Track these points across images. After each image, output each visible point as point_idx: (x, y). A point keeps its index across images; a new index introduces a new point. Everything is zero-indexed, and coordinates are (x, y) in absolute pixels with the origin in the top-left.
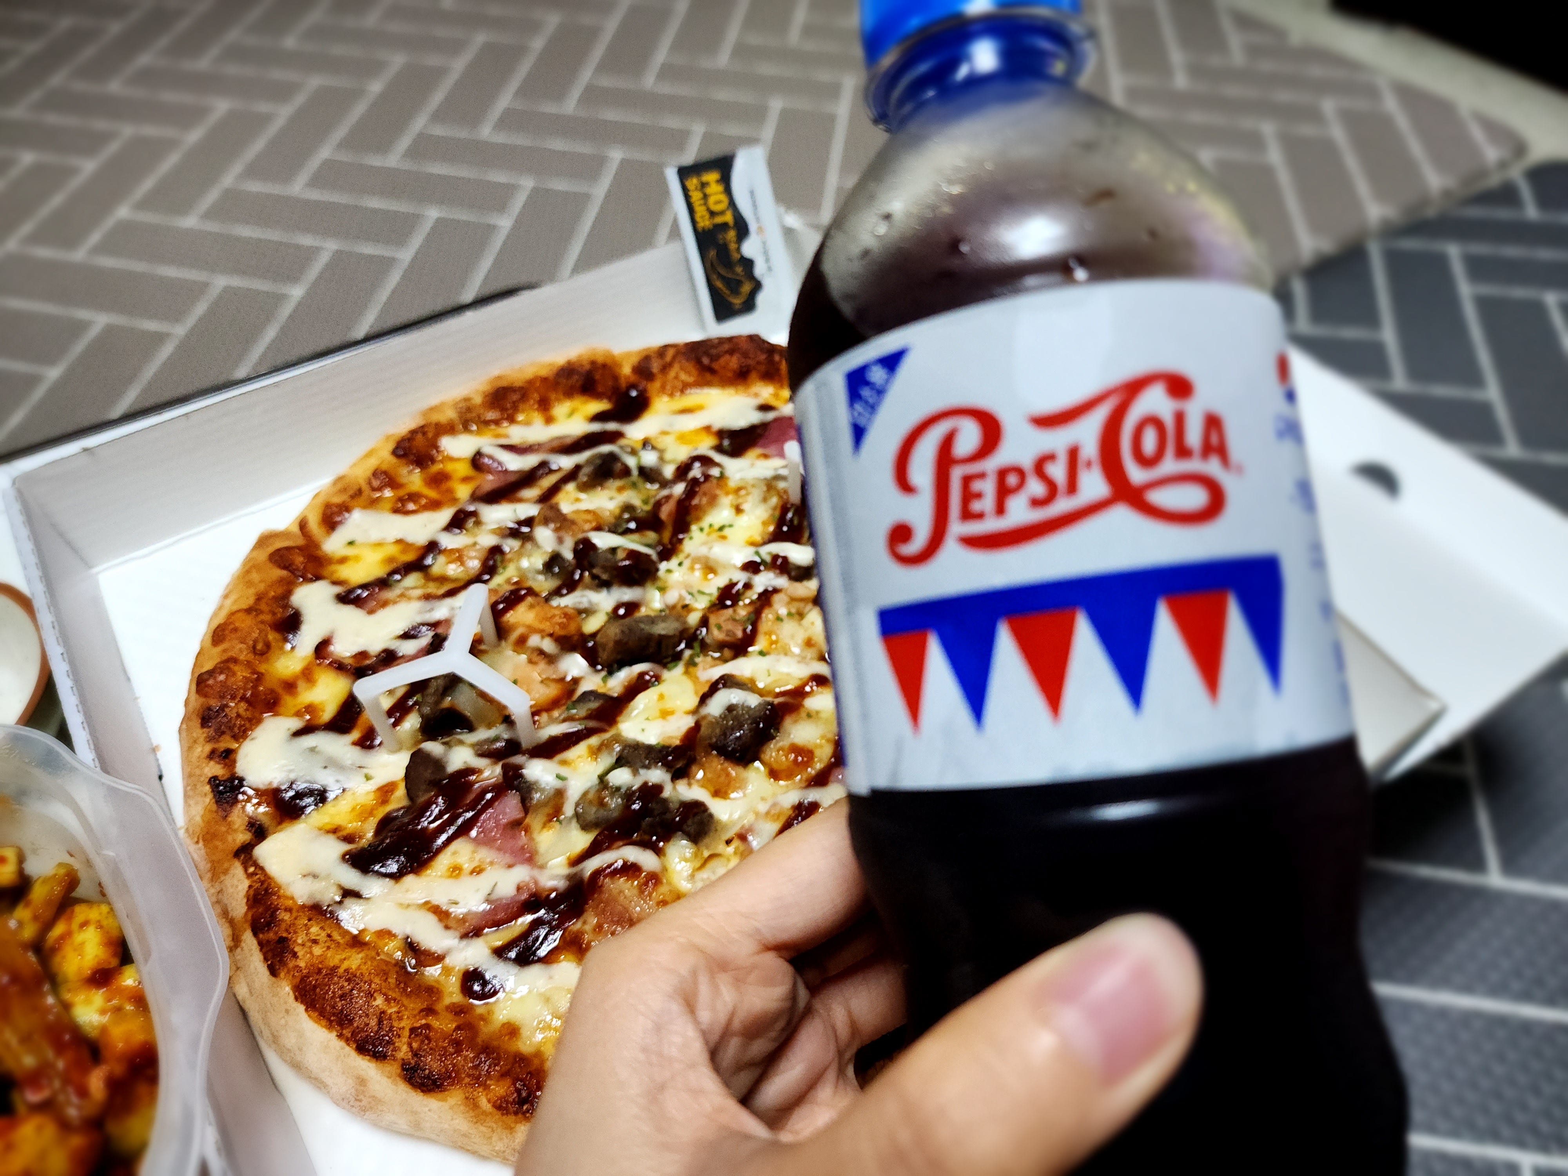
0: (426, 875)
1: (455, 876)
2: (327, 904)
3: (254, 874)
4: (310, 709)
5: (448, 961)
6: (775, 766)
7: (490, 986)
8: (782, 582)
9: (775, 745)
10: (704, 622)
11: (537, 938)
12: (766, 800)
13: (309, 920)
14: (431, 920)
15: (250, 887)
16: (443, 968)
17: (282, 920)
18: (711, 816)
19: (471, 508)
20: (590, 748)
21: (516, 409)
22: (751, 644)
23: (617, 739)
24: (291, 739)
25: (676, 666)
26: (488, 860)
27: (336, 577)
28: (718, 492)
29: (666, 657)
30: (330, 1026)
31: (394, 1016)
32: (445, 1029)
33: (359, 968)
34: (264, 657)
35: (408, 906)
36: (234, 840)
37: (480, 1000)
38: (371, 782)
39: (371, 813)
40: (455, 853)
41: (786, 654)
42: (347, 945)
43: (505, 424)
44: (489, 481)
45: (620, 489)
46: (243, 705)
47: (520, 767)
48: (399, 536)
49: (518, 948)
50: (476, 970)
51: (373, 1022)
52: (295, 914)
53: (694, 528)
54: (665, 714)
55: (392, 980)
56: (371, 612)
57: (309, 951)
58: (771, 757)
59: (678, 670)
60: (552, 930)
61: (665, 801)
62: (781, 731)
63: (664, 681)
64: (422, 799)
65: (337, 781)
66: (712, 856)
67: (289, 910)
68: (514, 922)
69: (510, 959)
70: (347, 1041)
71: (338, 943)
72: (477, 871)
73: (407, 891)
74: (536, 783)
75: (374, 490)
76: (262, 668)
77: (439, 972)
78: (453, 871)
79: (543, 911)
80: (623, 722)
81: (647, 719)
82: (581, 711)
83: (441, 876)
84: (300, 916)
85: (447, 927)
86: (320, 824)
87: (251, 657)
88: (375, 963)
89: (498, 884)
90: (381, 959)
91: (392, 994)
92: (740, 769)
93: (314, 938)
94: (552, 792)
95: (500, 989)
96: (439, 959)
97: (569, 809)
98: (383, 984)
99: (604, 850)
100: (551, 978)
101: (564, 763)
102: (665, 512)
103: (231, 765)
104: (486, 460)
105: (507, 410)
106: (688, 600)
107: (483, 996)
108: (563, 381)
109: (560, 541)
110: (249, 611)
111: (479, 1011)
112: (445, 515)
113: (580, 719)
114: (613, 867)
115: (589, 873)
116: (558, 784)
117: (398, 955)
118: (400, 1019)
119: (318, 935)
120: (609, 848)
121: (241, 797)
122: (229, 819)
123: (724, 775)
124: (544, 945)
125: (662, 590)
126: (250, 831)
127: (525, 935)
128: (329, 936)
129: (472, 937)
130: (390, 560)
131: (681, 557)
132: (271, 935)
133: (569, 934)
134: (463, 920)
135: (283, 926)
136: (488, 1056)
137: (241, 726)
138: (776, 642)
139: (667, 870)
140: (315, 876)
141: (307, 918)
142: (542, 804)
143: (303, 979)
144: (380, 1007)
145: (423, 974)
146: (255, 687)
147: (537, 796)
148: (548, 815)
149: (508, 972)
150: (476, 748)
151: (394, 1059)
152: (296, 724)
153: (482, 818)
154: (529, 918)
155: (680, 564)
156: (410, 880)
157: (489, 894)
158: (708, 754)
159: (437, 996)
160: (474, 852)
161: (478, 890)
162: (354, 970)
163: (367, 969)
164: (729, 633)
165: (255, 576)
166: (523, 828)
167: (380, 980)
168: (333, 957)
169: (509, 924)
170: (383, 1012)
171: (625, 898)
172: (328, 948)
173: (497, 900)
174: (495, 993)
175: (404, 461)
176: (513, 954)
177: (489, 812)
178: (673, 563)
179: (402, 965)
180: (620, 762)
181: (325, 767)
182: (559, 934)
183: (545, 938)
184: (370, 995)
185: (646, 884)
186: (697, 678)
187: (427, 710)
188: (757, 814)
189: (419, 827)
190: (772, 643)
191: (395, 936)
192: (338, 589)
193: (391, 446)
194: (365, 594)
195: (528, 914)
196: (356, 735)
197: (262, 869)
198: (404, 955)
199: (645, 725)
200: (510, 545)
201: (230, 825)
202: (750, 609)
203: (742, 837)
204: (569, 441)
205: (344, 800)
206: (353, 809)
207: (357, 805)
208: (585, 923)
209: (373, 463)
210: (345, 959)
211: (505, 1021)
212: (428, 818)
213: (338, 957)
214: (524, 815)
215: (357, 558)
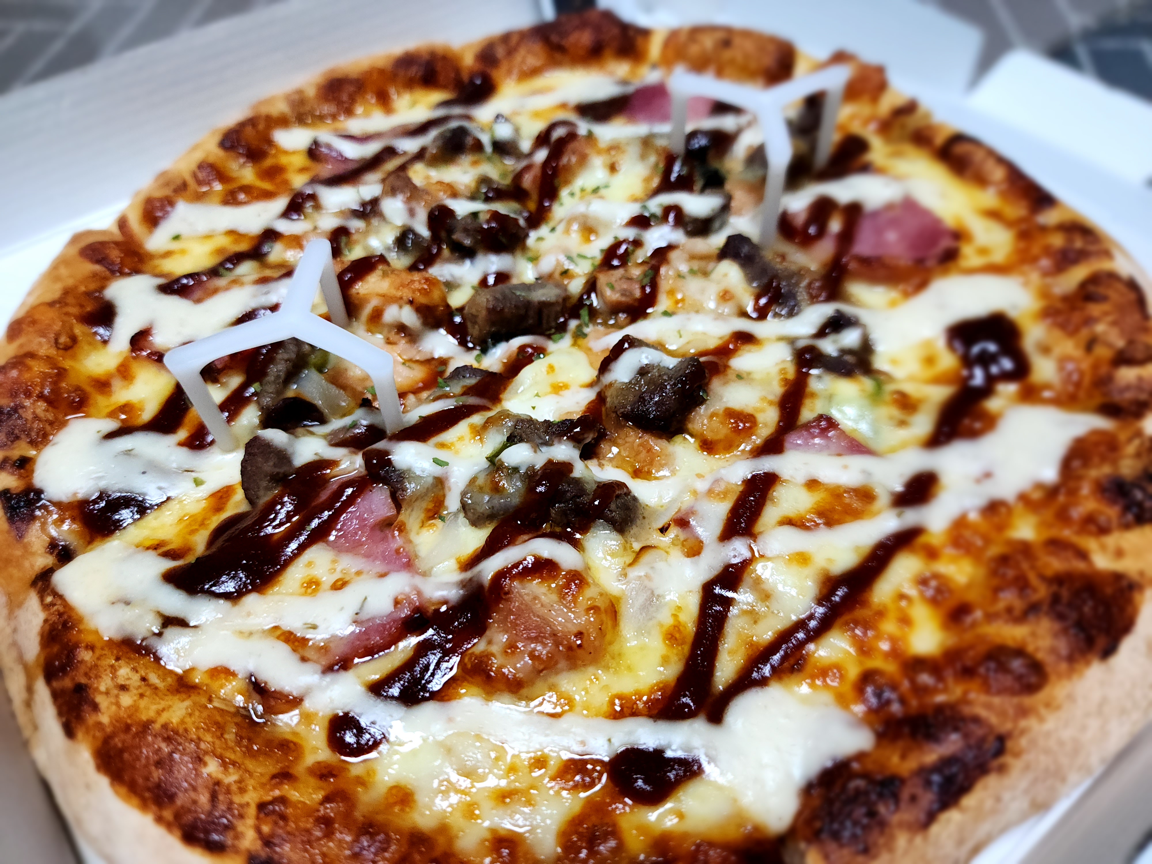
0: (271, 594)
1: (311, 594)
2: (140, 637)
3: (52, 604)
4: (126, 408)
5: (307, 704)
6: (710, 436)
7: (367, 736)
8: (678, 236)
9: (706, 409)
10: (591, 286)
11: (427, 667)
12: (703, 477)
13: (118, 659)
14: (283, 649)
15: (46, 621)
16: (301, 715)
17: (82, 662)
18: (635, 499)
19: (309, 191)
20: (472, 427)
21: (353, 100)
22: (652, 304)
23: (506, 414)
24: (100, 442)
25: (562, 338)
26: (354, 570)
27: (157, 271)
28: (588, 151)
29: (550, 329)
30: (144, 805)
31: (234, 788)
32: (308, 802)
33: (182, 722)
34: (70, 352)
35: (251, 634)
36: (32, 566)
37: (356, 757)
38: (202, 488)
39: (203, 524)
40: (310, 564)
41: (697, 312)
42: (168, 690)
43: (342, 118)
44: (327, 170)
45: (475, 163)
46: (42, 405)
47: (387, 453)
48: (231, 226)
49: (402, 682)
50: (346, 714)
51: (204, 799)
52: (98, 652)
53: (564, 193)
54: (558, 389)
55: (230, 736)
56: (199, 301)
57: (114, 700)
58: (703, 425)
59: (566, 341)
60: (447, 654)
61: (577, 482)
62: (711, 393)
63: (550, 353)
64: (265, 499)
65: (160, 488)
66: (644, 549)
67: (91, 647)
68: (393, 648)
69: (393, 698)
70: (169, 826)
71: (156, 688)
72: (339, 585)
73: (249, 614)
74: (409, 470)
75: (200, 183)
76: (67, 364)
77: (296, 720)
78: (307, 587)
79: (431, 632)
80: (509, 400)
81: (537, 395)
82: (456, 388)
83: (292, 594)
84: (105, 654)
85: (304, 659)
86: (137, 540)
87: (53, 352)
88: (205, 714)
89: (369, 599)
90: (215, 708)
91: (230, 755)
92: (663, 443)
93: (123, 683)
94: (430, 480)
95: (381, 740)
96: (295, 702)
97: (453, 503)
98: (217, 742)
99: (506, 546)
100: (450, 720)
101: (442, 446)
102: (527, 181)
103: (27, 476)
104: (324, 150)
105: (343, 102)
106: (567, 265)
107: (360, 750)
108: (401, 73)
109: (412, 213)
110: (51, 304)
111: (355, 772)
112: (281, 203)
113: (454, 396)
114: (521, 567)
115: (489, 577)
116: (437, 470)
117: (240, 700)
118: (242, 790)
119: (129, 679)
120: (511, 543)
121: (38, 513)
122: (26, 540)
123: (644, 452)
124: (436, 677)
125: (534, 259)
126: (51, 553)
127: (409, 665)
128: (144, 679)
129: (338, 670)
130: (220, 251)
131: (551, 224)
132: (67, 683)
133: (470, 659)
134: (324, 649)
135: (83, 669)
136: (372, 836)
137: (40, 430)
138: (683, 300)
139: (589, 569)
140: (127, 603)
141: (114, 657)
142: (419, 497)
143: (107, 740)
144: (214, 775)
145: (274, 725)
146: (55, 384)
147: (411, 487)
148: (428, 510)
149: (391, 716)
150: (329, 438)
151: (236, 851)
152: (111, 425)
153: (342, 519)
154: (413, 641)
155: (553, 230)
156: (251, 600)
157: (357, 614)
158: (619, 427)
159: (295, 754)
160: (334, 562)
161: (342, 609)
162: (175, 725)
163: (194, 723)
164: (624, 293)
165: (63, 271)
166: (396, 527)
167: (212, 737)
168: (147, 708)
169: (386, 651)
170: (218, 783)
171: (542, 606)
172: (142, 696)
173: (369, 620)
174: (376, 744)
175: (232, 154)
176: (395, 691)
177: (350, 512)
178: (544, 230)
179: (245, 713)
180: (512, 440)
181: (144, 473)
182: (455, 660)
183: (438, 666)
184: (199, 760)
185: (567, 586)
186: (590, 349)
187: (267, 401)
188: (695, 493)
189: (262, 534)
190: (677, 302)
191: (234, 674)
192: (161, 281)
193: (216, 139)
194: (192, 283)
195: (412, 636)
196: (182, 434)
197: (61, 597)
198: (246, 701)
199: (535, 402)
200: (356, 225)
201: (26, 548)
202: (646, 268)
203: (682, 523)
204: (412, 128)
205: (169, 511)
206: (181, 520)
207: (185, 516)
208: (490, 642)
209: (198, 156)
210: (163, 710)
211: (392, 783)
212: (272, 522)
213: (154, 708)
214: (395, 512)
215: (183, 252)
